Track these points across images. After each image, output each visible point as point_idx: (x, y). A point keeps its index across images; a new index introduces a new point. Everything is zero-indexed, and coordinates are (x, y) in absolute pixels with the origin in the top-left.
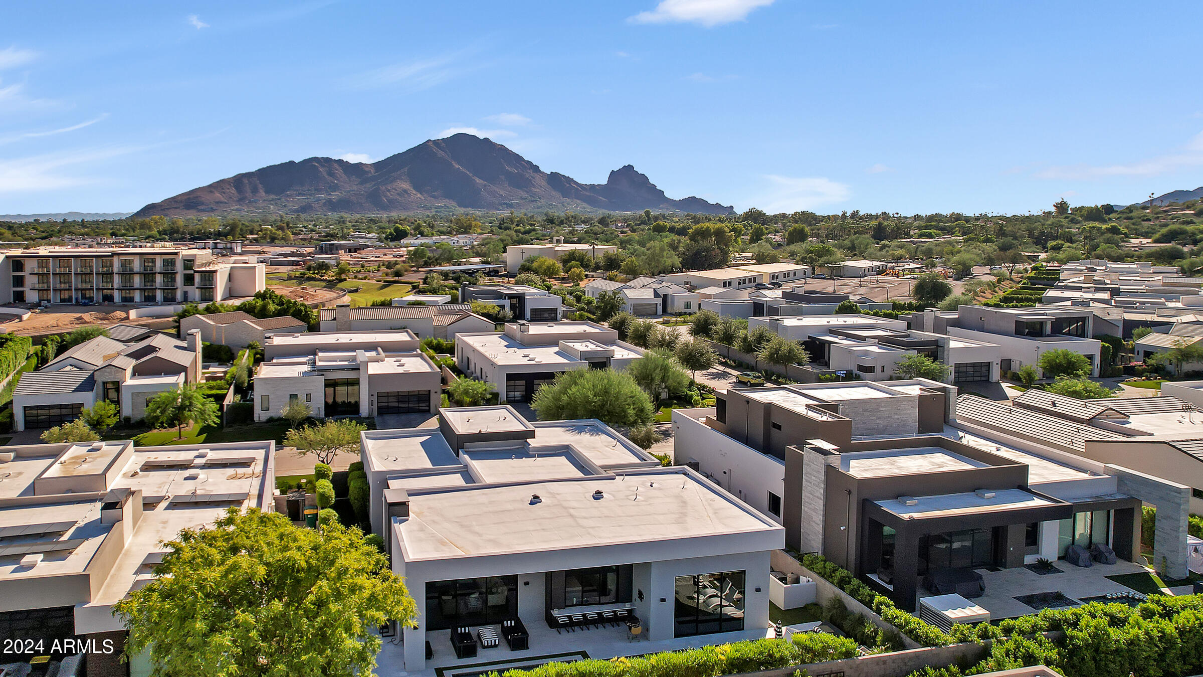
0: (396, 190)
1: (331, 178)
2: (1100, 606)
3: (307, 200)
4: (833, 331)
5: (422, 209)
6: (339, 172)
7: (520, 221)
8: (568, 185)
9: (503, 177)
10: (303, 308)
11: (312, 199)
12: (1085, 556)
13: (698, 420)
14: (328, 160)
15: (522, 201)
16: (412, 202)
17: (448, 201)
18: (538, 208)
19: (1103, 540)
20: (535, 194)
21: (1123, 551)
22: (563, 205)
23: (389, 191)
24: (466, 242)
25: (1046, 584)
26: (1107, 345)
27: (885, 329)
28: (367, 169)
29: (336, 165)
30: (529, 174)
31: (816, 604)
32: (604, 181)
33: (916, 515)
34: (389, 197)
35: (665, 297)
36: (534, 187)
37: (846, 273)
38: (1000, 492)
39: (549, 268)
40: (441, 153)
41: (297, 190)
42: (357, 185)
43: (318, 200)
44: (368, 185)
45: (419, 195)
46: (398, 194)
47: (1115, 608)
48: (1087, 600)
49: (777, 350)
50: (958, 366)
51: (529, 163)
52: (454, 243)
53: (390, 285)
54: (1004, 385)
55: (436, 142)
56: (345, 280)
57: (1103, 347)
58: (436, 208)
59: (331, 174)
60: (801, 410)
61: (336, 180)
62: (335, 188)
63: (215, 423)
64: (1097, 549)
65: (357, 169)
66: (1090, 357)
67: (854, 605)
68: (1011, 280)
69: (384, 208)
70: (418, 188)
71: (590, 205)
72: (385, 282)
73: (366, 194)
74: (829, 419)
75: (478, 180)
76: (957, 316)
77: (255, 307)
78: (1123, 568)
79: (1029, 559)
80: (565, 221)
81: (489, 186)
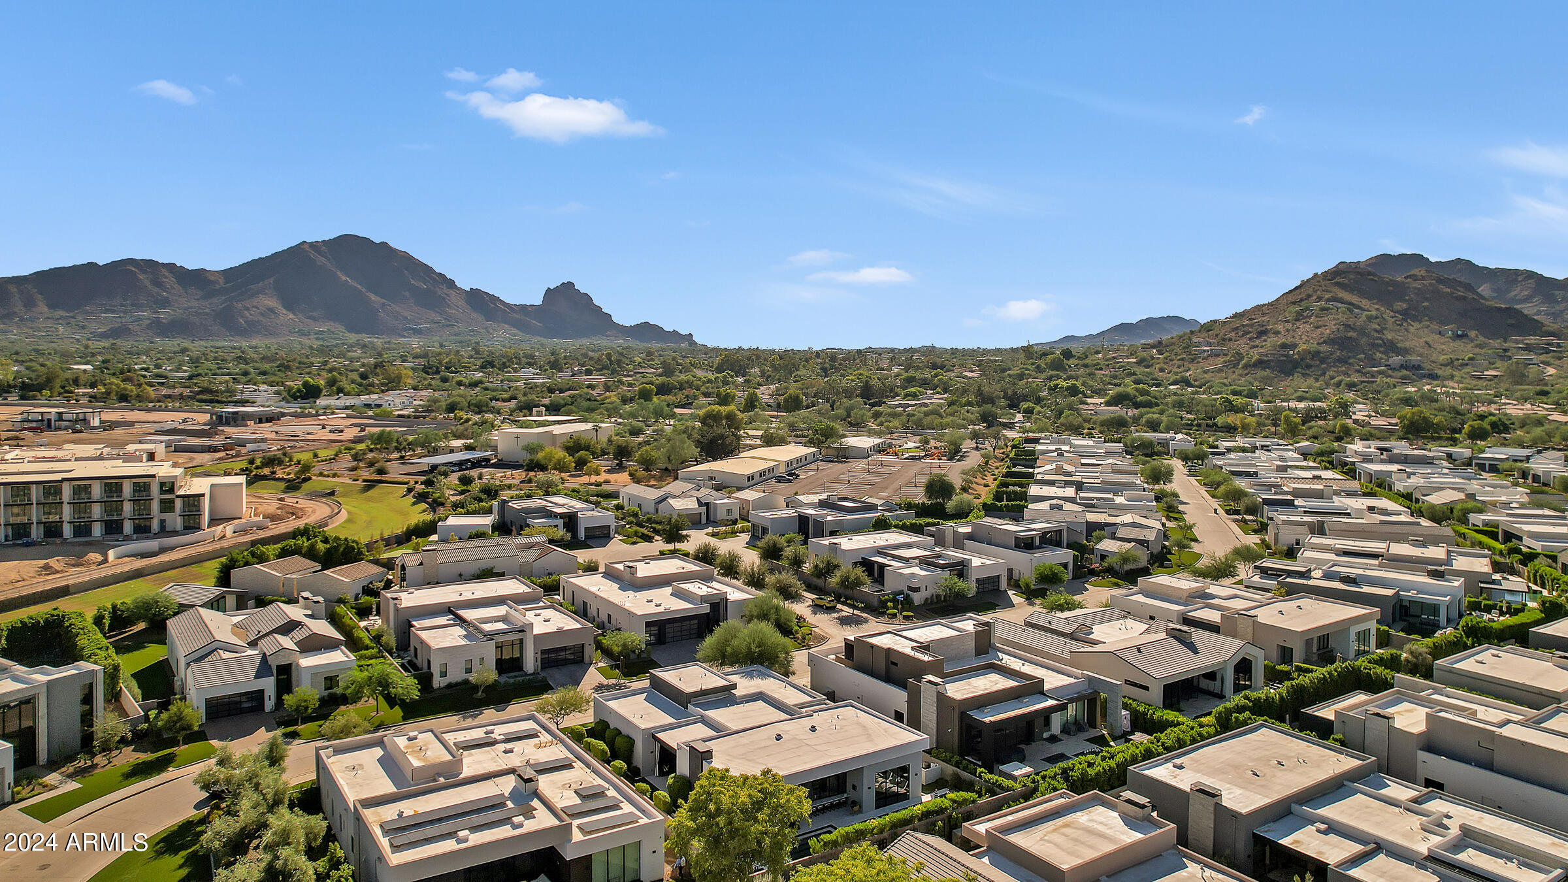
0: (258, 309)
1: (156, 289)
2: (1083, 758)
3: (119, 320)
4: (880, 551)
5: (297, 335)
6: (170, 280)
7: (450, 363)
8: (492, 306)
9: (407, 294)
10: (355, 544)
11: (127, 319)
12: (1073, 728)
13: (827, 657)
14: (151, 265)
15: (433, 326)
16: (282, 325)
17: (333, 324)
18: (455, 335)
19: (1081, 717)
20: (451, 317)
21: (1092, 724)
22: (488, 332)
23: (248, 309)
24: (403, 403)
25: (1056, 749)
26: (1077, 553)
27: (920, 548)
28: (212, 278)
29: (165, 272)
30: (442, 290)
31: (941, 779)
32: (538, 301)
33: (992, 719)
34: (247, 318)
35: (707, 504)
36: (449, 306)
37: (852, 454)
38: (1030, 697)
39: (559, 461)
40: (321, 260)
41: (102, 305)
42: (198, 300)
43: (139, 319)
44: (215, 300)
45: (291, 316)
46: (262, 315)
47: (1090, 758)
48: (1077, 755)
49: (847, 578)
50: (978, 580)
51: (442, 276)
52: (389, 405)
53: (375, 486)
54: (1010, 593)
55: (313, 245)
56: (310, 479)
57: (1074, 555)
58: (316, 334)
59: (158, 284)
60: (908, 651)
61: (165, 291)
62: (165, 303)
63: (417, 696)
64: (1079, 724)
65: (198, 279)
66: (1065, 566)
67: (965, 775)
68: (996, 457)
69: (243, 333)
70: (289, 307)
71: (521, 331)
72: (365, 481)
73: (213, 313)
74: (931, 659)
75: (373, 297)
76: (970, 530)
77: (301, 548)
78: (1093, 733)
79: (1046, 735)
80: (508, 364)
81: (389, 305)
